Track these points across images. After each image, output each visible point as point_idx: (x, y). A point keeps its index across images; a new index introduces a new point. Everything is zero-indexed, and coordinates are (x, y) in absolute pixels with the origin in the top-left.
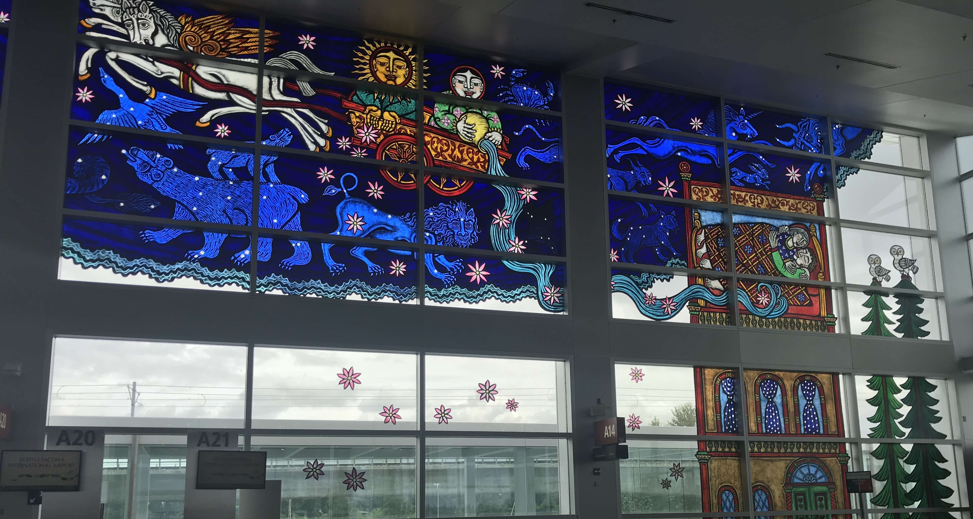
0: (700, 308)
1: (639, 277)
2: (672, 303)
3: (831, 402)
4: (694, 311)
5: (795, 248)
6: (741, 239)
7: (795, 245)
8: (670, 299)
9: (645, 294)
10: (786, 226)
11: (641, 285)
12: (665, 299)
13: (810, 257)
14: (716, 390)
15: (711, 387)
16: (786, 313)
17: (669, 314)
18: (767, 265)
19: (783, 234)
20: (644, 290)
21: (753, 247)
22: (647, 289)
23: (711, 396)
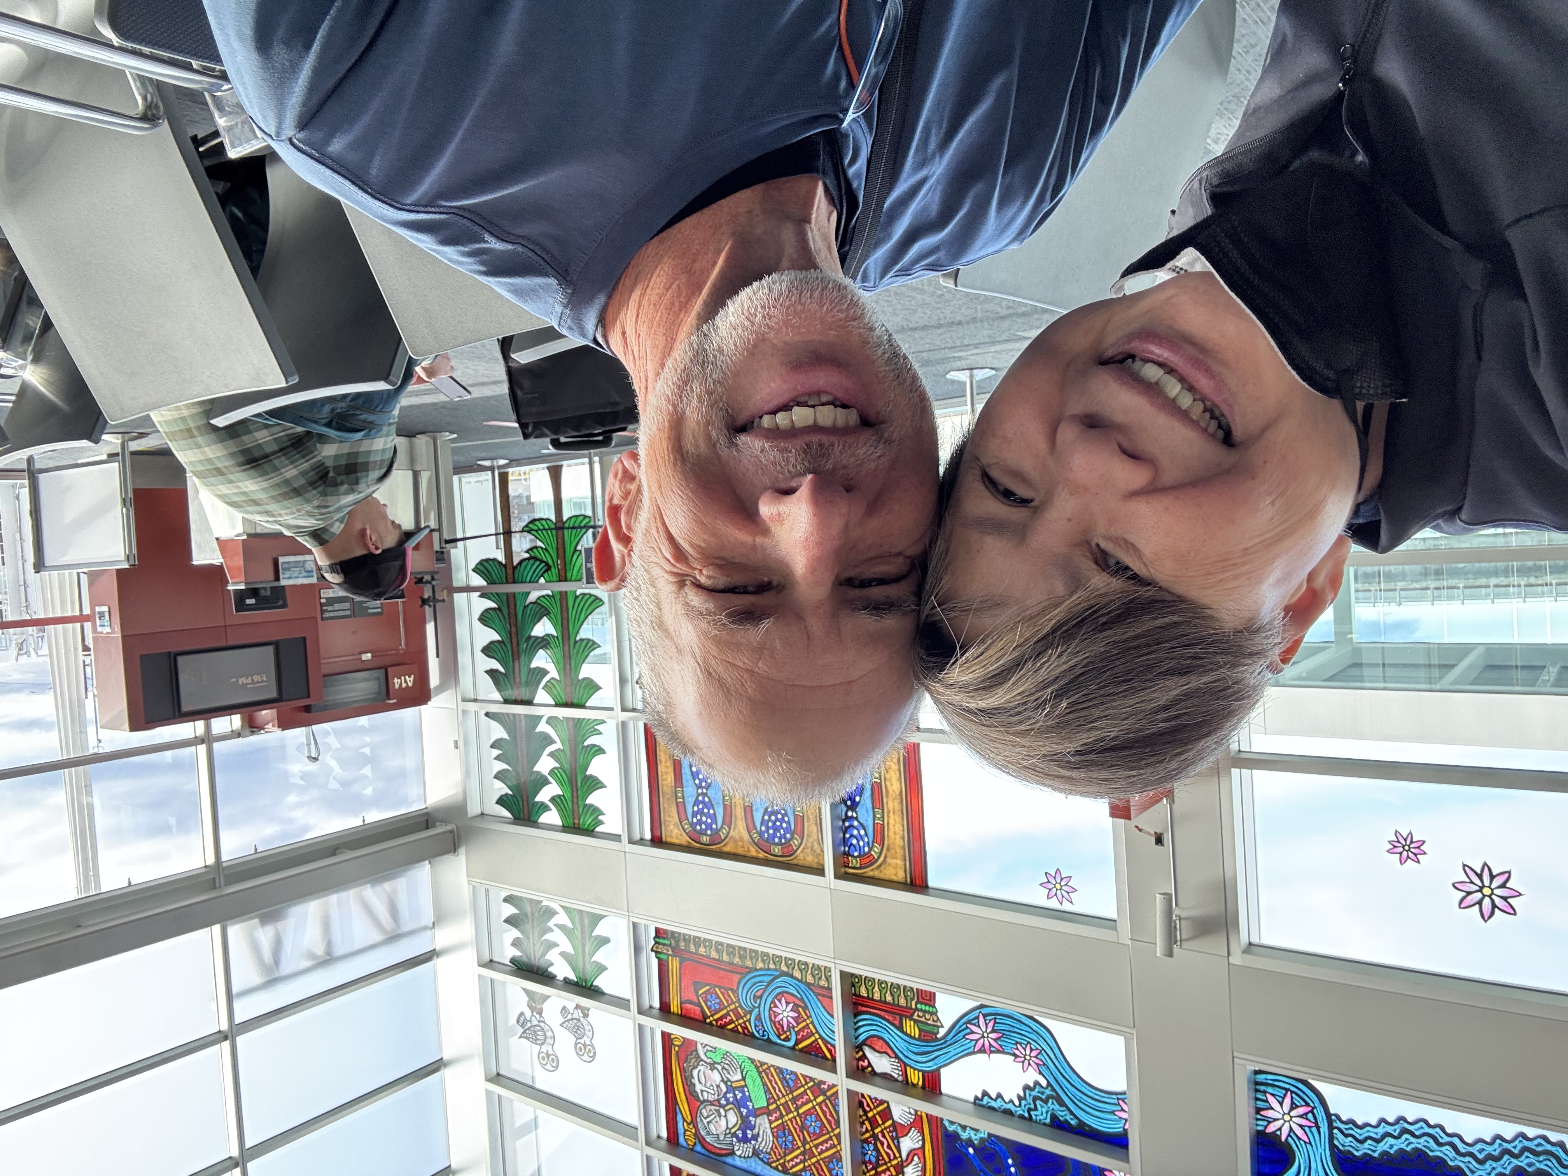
0: (915, 1017)
1: (1054, 1117)
2: (977, 1041)
3: (665, 788)
4: (929, 1012)
5: (723, 1107)
6: (827, 1149)
7: (722, 1111)
8: (982, 1050)
9: (1040, 1073)
10: (740, 1156)
11: (1049, 1097)
12: (991, 1052)
13: (695, 1081)
14: (880, 834)
15: (891, 841)
16: (744, 975)
17: (985, 1016)
18: (776, 1083)
19: (745, 1140)
20: (1044, 1083)
21: (803, 1127)
22: (1037, 1083)
23: (892, 821)
